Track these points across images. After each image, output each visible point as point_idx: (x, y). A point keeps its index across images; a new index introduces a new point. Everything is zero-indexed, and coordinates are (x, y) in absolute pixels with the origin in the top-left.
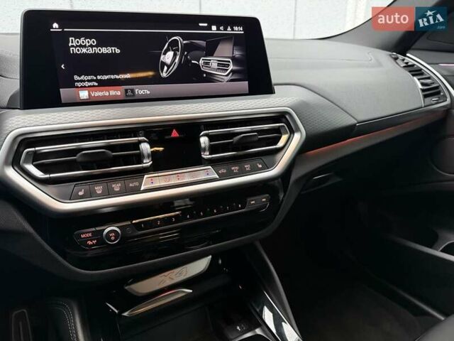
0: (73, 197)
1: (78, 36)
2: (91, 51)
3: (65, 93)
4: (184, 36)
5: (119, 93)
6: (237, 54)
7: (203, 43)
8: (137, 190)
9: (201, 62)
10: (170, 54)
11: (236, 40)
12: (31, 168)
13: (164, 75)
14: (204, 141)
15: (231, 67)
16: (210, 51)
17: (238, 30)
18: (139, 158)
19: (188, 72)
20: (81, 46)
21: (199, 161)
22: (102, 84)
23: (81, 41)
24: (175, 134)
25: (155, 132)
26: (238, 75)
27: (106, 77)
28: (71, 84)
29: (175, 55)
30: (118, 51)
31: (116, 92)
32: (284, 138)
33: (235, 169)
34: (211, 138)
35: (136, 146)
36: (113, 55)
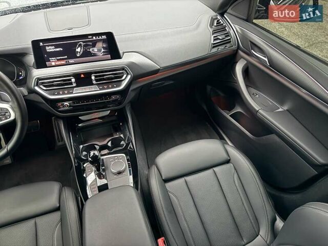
0: (54, 94)
1: (48, 46)
2: (53, 50)
3: (47, 63)
4: (83, 42)
5: (64, 62)
6: (104, 46)
7: (91, 43)
8: (72, 93)
9: (91, 50)
10: (79, 48)
11: (103, 41)
12: (41, 86)
13: (78, 55)
14: (93, 78)
15: (103, 50)
16: (94, 46)
17: (104, 37)
18: (71, 84)
19: (86, 54)
20: (50, 49)
21: (93, 84)
22: (58, 60)
23: (50, 47)
24: (82, 76)
25: (77, 76)
26: (105, 53)
27: (59, 58)
28: (49, 61)
29: (81, 49)
30: (62, 49)
31: (63, 62)
32: (125, 76)
33: (106, 87)
34: (96, 77)
35: (70, 80)
36: (60, 51)
